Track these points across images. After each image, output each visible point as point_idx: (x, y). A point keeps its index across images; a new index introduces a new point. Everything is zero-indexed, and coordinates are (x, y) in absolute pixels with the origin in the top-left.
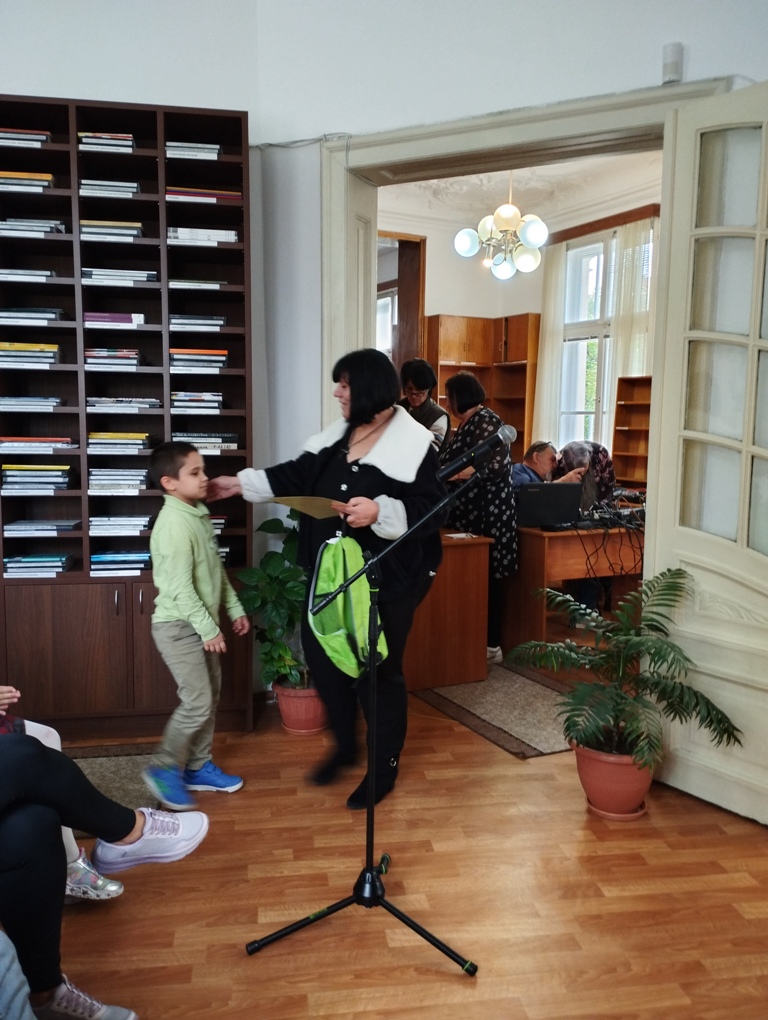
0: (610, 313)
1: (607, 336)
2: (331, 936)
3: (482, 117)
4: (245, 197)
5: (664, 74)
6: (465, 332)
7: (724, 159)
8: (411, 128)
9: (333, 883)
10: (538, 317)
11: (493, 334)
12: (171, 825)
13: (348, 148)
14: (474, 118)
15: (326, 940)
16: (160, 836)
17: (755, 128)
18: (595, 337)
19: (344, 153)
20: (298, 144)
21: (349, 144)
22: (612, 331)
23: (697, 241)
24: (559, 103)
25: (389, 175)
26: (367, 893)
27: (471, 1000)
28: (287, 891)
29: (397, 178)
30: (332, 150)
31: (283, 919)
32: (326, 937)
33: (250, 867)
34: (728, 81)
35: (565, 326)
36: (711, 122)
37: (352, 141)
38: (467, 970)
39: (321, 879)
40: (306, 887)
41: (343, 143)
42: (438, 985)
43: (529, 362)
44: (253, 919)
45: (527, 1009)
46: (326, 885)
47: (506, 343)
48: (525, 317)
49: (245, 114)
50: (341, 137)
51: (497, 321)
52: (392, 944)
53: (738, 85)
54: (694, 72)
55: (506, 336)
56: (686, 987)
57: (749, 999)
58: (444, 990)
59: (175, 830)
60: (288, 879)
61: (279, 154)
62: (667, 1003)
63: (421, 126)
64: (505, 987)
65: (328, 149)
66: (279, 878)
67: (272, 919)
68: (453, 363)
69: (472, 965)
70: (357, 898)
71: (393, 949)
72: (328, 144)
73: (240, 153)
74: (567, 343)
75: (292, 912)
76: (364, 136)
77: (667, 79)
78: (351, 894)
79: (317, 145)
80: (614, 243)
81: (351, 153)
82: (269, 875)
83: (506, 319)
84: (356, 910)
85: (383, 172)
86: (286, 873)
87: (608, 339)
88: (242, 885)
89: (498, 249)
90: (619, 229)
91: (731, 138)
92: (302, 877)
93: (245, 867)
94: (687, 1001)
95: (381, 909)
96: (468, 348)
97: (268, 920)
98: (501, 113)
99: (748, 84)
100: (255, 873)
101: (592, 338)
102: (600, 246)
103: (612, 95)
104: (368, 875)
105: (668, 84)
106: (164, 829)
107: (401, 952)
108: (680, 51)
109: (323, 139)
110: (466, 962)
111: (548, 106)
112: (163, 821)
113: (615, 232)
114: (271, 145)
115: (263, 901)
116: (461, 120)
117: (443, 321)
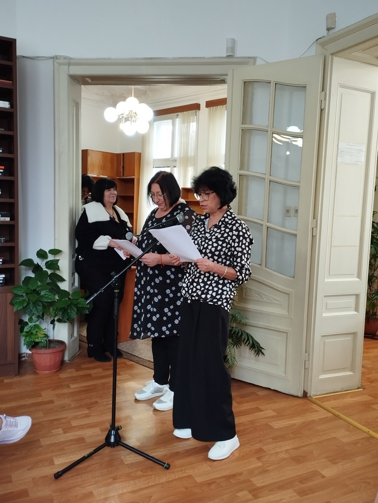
0: (176, 155)
1: (175, 167)
2: (95, 464)
3: (141, 59)
4: (14, 84)
5: (227, 52)
6: (102, 160)
7: (253, 94)
8: (104, 59)
9: (88, 440)
10: (140, 154)
11: (116, 161)
12: (14, 422)
13: (69, 64)
14: (137, 59)
15: (94, 466)
16: (10, 429)
17: (268, 83)
18: (169, 167)
19: (67, 67)
20: (40, 58)
21: (70, 62)
22: (177, 164)
23: (242, 130)
24: (179, 58)
25: (89, 80)
26: (112, 440)
27: (170, 480)
28: (65, 448)
29: (93, 82)
30: (60, 64)
31: (68, 461)
32: (93, 465)
33: (41, 440)
34: (255, 59)
35: (153, 160)
36: (248, 77)
37: (72, 61)
38: (166, 468)
39: (81, 440)
40: (74, 444)
41: (67, 61)
42: (153, 476)
43: (135, 177)
44: (52, 463)
45: (196, 479)
46: (85, 442)
47: (123, 167)
48: (134, 153)
49: (15, 40)
50: (65, 58)
51: (118, 155)
52: (126, 463)
53: (259, 62)
54: (240, 53)
55: (123, 164)
56: (258, 459)
57: (284, 459)
58: (157, 477)
59: (16, 426)
60: (64, 442)
61: (28, 62)
62: (253, 466)
63: (110, 59)
64: (183, 472)
65: (58, 63)
66: (58, 442)
67: (61, 462)
68: (95, 176)
69: (168, 464)
70: (107, 443)
71: (128, 464)
72: (58, 61)
73: (12, 61)
74: (155, 169)
75: (71, 457)
76: (78, 59)
77: (229, 55)
78: (104, 442)
79: (52, 60)
80: (178, 121)
81: (71, 67)
82: (53, 442)
83: (123, 154)
84: (107, 450)
85: (87, 79)
86: (62, 440)
87: (175, 168)
88: (40, 449)
89: (127, 119)
90: (180, 114)
91: (256, 85)
92: (71, 441)
93: (39, 440)
94: (260, 464)
95: (120, 447)
96: (103, 168)
97: (60, 462)
98: (151, 58)
99: (264, 63)
100: (45, 442)
101: (167, 167)
102: (170, 121)
103: (204, 58)
104: (113, 432)
105: (228, 56)
106: (11, 426)
107: (132, 465)
108: (234, 41)
109: (55, 58)
110: (165, 464)
111: (174, 58)
112: (10, 421)
113: (178, 115)
114: (24, 57)
115: (54, 454)
116: (131, 59)
117: (89, 153)
